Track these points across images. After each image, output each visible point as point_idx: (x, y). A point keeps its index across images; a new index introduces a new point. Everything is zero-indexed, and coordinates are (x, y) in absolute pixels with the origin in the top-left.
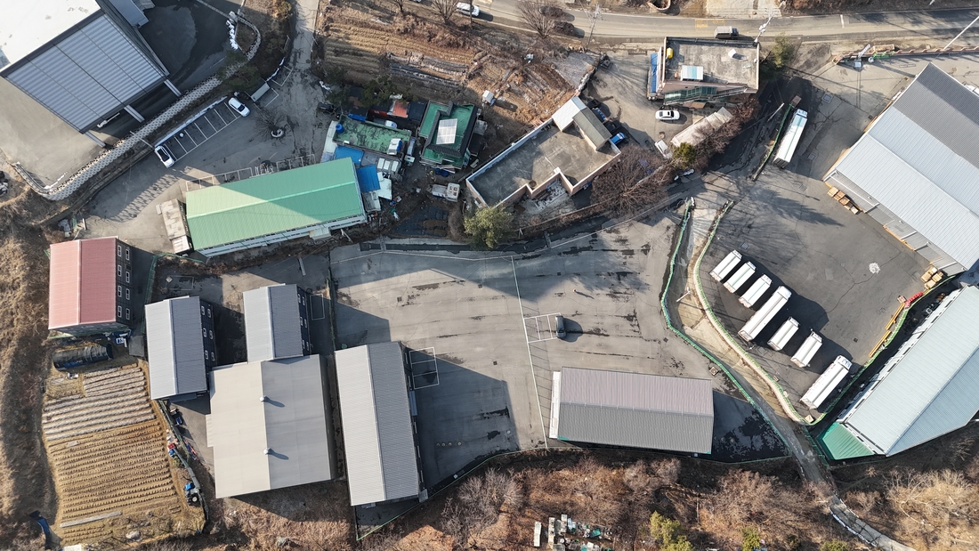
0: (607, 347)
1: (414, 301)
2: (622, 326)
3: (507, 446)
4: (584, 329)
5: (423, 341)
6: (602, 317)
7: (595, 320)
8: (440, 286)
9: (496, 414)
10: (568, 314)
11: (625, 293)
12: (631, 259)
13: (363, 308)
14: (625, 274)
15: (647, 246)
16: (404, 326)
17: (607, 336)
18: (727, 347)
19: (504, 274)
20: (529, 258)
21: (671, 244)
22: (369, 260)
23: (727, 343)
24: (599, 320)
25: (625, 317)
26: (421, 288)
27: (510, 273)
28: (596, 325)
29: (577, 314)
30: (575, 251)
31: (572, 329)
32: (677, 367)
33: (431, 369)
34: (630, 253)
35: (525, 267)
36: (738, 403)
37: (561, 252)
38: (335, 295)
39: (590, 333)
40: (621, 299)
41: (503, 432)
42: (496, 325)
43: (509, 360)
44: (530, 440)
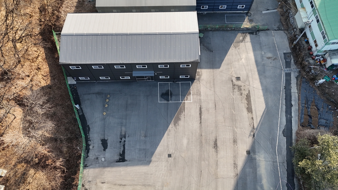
1: (236, 90)
3: (92, 155)
5: (199, 94)
8: (250, 114)
9: (122, 149)
13: (232, 51)
16: (214, 80)
22: (275, 59)
26: (248, 97)
33: (173, 97)
38: (244, 32)
41: (105, 154)
42: (207, 162)
43: (171, 170)
44: (90, 180)
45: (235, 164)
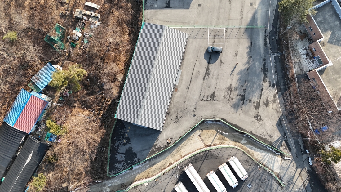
0: (197, 77)
2: (209, 90)
3: (148, 4)
4: (211, 65)
6: (217, 79)
7: (215, 74)
10: (222, 57)
11: (230, 97)
12: (253, 107)
14: (243, 100)
15: (260, 119)
17: (204, 79)
18: (183, 155)
19: (257, 21)
20: (265, 39)
21: (259, 135)
23: (186, 155)
24: (215, 76)
25: (214, 93)
27: (257, 25)
28: (212, 73)
29: (222, 63)
30: (265, 70)
31: (213, 58)
32: (176, 118)
34: (258, 107)
35: (259, 35)
36: (146, 151)
37: (266, 62)
39: (208, 69)
40: (226, 93)
41: (157, 3)
42: (224, 10)
43: (200, 14)
44: (149, 18)
45: (241, 11)
